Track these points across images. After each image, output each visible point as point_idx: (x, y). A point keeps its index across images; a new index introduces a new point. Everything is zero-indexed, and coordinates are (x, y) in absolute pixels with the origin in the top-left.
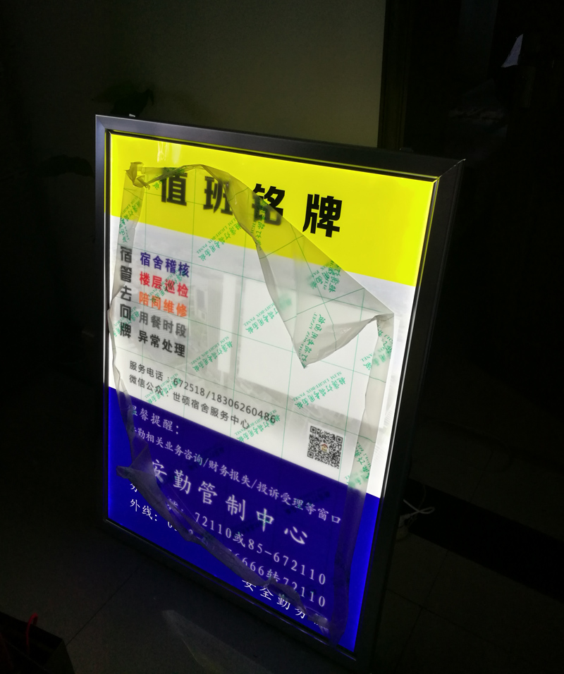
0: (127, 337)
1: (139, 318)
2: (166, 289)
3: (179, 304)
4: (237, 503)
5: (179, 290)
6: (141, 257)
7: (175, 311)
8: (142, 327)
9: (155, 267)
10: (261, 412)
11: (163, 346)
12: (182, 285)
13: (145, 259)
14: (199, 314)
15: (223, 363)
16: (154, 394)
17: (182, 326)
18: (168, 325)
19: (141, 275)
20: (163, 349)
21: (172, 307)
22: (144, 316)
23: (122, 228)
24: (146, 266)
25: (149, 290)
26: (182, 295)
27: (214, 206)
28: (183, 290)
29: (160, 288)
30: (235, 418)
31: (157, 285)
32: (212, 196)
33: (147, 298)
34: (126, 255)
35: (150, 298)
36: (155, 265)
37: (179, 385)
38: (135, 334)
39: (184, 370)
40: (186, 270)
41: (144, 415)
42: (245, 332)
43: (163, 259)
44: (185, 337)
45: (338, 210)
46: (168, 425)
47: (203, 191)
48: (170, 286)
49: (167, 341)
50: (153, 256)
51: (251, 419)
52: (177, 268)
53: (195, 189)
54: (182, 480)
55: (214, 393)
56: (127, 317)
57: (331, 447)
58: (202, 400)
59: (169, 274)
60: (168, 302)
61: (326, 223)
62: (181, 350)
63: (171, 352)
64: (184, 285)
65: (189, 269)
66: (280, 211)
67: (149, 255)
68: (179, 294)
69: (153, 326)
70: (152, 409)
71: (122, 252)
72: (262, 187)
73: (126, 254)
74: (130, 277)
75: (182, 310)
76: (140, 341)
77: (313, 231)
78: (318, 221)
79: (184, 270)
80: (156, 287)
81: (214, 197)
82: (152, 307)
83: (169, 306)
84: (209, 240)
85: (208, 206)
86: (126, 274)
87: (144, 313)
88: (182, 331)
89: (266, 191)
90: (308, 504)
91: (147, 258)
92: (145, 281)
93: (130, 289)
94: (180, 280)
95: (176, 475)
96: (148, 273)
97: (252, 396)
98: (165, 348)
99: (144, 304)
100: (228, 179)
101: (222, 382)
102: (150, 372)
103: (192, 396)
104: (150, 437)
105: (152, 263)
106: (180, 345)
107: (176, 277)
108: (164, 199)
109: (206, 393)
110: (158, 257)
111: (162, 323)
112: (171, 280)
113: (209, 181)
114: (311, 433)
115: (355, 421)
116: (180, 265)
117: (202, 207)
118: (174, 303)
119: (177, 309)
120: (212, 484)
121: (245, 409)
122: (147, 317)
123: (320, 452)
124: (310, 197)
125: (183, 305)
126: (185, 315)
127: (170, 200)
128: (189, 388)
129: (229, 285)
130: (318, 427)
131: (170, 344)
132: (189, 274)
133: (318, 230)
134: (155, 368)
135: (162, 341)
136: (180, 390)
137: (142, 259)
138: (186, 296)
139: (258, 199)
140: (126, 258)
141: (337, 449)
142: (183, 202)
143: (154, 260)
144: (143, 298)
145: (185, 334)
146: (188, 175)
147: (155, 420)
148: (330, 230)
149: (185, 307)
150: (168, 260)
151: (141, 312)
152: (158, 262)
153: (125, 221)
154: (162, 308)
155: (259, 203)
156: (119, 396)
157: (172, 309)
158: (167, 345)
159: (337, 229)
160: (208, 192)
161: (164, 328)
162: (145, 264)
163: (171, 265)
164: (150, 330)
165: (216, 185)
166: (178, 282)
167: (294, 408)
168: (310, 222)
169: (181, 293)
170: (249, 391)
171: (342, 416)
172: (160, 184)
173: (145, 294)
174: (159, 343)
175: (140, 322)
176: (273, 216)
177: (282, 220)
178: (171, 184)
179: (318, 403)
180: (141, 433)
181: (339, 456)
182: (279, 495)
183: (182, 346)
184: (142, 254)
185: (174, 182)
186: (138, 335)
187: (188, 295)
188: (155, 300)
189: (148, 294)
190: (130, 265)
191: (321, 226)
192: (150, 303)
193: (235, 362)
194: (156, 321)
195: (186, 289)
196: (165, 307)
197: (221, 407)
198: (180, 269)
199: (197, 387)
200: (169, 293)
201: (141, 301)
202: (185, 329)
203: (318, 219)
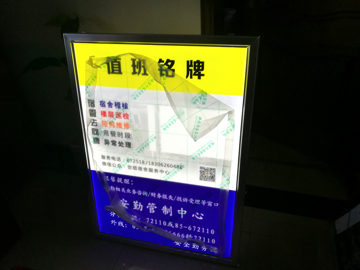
0: (98, 144)
1: (103, 134)
2: (117, 117)
3: (125, 123)
4: (168, 209)
5: (124, 116)
6: (100, 103)
7: (123, 126)
8: (106, 137)
9: (109, 107)
10: (175, 165)
11: (119, 145)
12: (125, 114)
13: (102, 104)
14: (136, 126)
15: (153, 147)
16: (117, 168)
17: (128, 133)
18: (120, 134)
19: (101, 112)
20: (119, 146)
21: (121, 125)
22: (106, 132)
23: (87, 90)
24: (104, 107)
25: (107, 119)
26: (126, 119)
27: (138, 72)
28: (126, 116)
29: (113, 117)
30: (162, 171)
31: (111, 116)
32: (136, 68)
33: (106, 123)
34: (91, 104)
35: (108, 122)
36: (109, 106)
37: (130, 162)
38: (102, 141)
39: (132, 154)
40: (126, 106)
41: (113, 179)
42: (162, 131)
43: (113, 102)
44: (130, 138)
45: (203, 66)
46: (127, 181)
47: (131, 66)
48: (118, 115)
49: (121, 142)
50: (107, 102)
51: (170, 169)
52: (121, 105)
53: (126, 65)
54: (138, 205)
55: (149, 162)
56: (96, 134)
57: (210, 173)
58: (143, 166)
59: (117, 109)
60: (118, 123)
61: (197, 73)
62: (129, 145)
63: (124, 147)
64: (126, 114)
65: (128, 105)
66: (174, 70)
67: (105, 102)
68: (124, 118)
69: (112, 136)
70: (117, 176)
71: (89, 103)
72: (162, 60)
73: (91, 103)
74: (95, 114)
75: (127, 126)
76: (105, 144)
77: (191, 77)
79: (125, 106)
80: (111, 117)
81: (137, 68)
82: (110, 127)
83: (119, 125)
84: (137, 89)
85: (134, 73)
86: (93, 113)
87: (106, 131)
88: (128, 136)
89: (165, 62)
90: (202, 201)
91: (103, 103)
92: (104, 115)
93: (96, 120)
94: (124, 111)
95: (134, 203)
96: (105, 111)
97: (169, 159)
98: (120, 145)
99: (105, 126)
100: (144, 58)
101: (153, 156)
102: (113, 158)
103: (138, 165)
104: (118, 189)
105: (107, 105)
106: (128, 143)
107: (121, 111)
108: (109, 72)
109: (145, 162)
110: (110, 102)
111: (117, 134)
112: (119, 112)
113: (133, 60)
114: (200, 170)
115: (220, 160)
116: (123, 104)
117: (131, 74)
118: (122, 123)
119: (124, 125)
120: (154, 203)
121: (166, 166)
122: (108, 132)
123: (205, 177)
124: (188, 62)
125: (127, 124)
126: (129, 128)
127: (113, 72)
128: (136, 162)
129: (151, 110)
130: (203, 166)
131: (122, 143)
132: (128, 108)
133: (193, 77)
134: (116, 156)
135: (118, 142)
136: (131, 164)
137: (101, 104)
138: (128, 119)
139: (161, 67)
140: (91, 105)
141: (213, 174)
142: (120, 72)
143: (108, 103)
144: (104, 123)
145: (130, 137)
146: (121, 59)
147: (119, 180)
148: (200, 76)
149: (129, 124)
150: (116, 102)
151: (104, 131)
152: (110, 104)
153: (88, 86)
154: (116, 127)
155: (162, 68)
156: (98, 174)
157: (121, 126)
158: (121, 144)
159: (203, 75)
160: (134, 66)
161: (118, 136)
162: (103, 107)
163: (118, 105)
164: (110, 138)
165: (137, 62)
166: (123, 113)
167: (191, 160)
168: (189, 73)
169: (125, 117)
170: (167, 157)
171: (214, 159)
172: (106, 66)
173: (105, 121)
174: (116, 144)
175: (104, 135)
176: (170, 73)
177: (175, 75)
178: (112, 65)
179: (202, 156)
180: (112, 188)
181: (215, 177)
182: (188, 200)
183: (129, 143)
184: (100, 102)
185: (114, 63)
186: (104, 142)
187: (129, 118)
188: (111, 123)
189: (106, 121)
190: (94, 108)
191: (195, 74)
192: (108, 125)
193: (159, 145)
194: (113, 134)
195: (128, 115)
196: (117, 126)
197: (154, 167)
198: (123, 106)
199: (140, 161)
200: (119, 119)
201: (103, 125)
202: (130, 135)
203: (193, 72)
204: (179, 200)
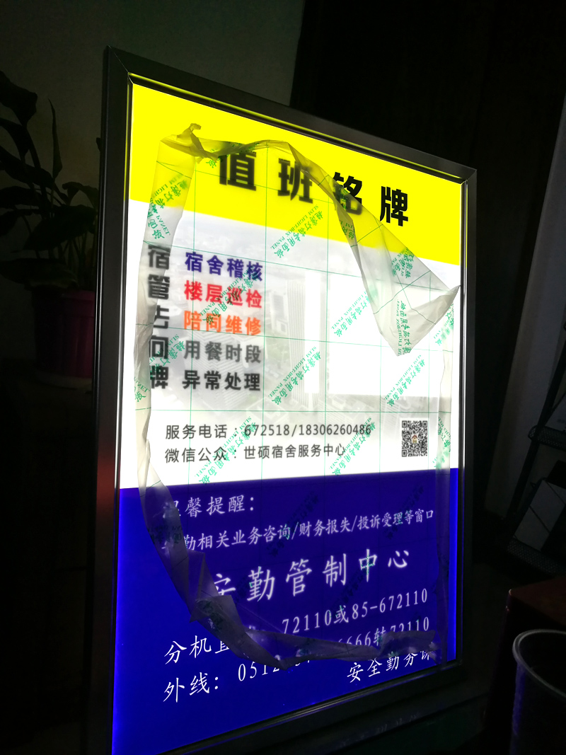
0: (160, 387)
1: (184, 352)
2: (229, 301)
3: (249, 319)
4: (338, 565)
5: (248, 300)
6: (186, 259)
7: (244, 329)
8: (190, 364)
9: (211, 272)
10: (356, 426)
11: (226, 384)
12: (252, 292)
13: (193, 261)
14: (277, 327)
15: (310, 385)
17: (255, 347)
18: (233, 352)
19: (187, 285)
20: (227, 388)
21: (239, 324)
22: (193, 347)
23: (153, 217)
24: (196, 272)
25: (201, 306)
26: (253, 306)
27: (291, 192)
28: (255, 299)
29: (219, 300)
30: (328, 447)
31: (214, 297)
32: (288, 181)
33: (198, 319)
34: (158, 258)
35: (204, 317)
36: (211, 269)
37: (252, 433)
38: (175, 378)
39: (260, 409)
40: (257, 272)
41: (194, 508)
42: (332, 336)
43: (223, 259)
44: (259, 362)
45: (405, 202)
46: (236, 504)
47: (278, 175)
48: (235, 296)
49: (233, 374)
50: (207, 257)
51: (345, 440)
52: (245, 269)
53: (267, 169)
54: (261, 581)
55: (301, 426)
56: (160, 355)
57: (419, 435)
58: (284, 442)
59: (233, 279)
60: (232, 318)
61: (397, 213)
62: (254, 381)
63: (239, 389)
64: (256, 292)
65: (262, 270)
66: (360, 200)
67: (201, 256)
68: (249, 306)
69: (210, 358)
70: (205, 491)
71: (151, 254)
72: (341, 176)
73: (159, 256)
74: (167, 290)
75: (254, 326)
76: (185, 387)
77: (388, 221)
78: (391, 212)
79: (255, 271)
80: (212, 300)
81: (291, 183)
82: (207, 331)
83: (234, 324)
85: (283, 192)
86: (159, 287)
87: (193, 342)
88: (254, 355)
89: (345, 180)
90: (407, 512)
91: (196, 259)
92: (193, 295)
93: (167, 310)
94: (250, 286)
95: (251, 580)
96: (199, 281)
97: (345, 411)
98: (230, 386)
99: (193, 328)
101: (311, 408)
102: (205, 431)
103: (271, 441)
104: (206, 541)
105: (205, 266)
106: (252, 375)
107: (243, 283)
108: (223, 180)
109: (291, 430)
110: (215, 257)
111: (224, 351)
112: (236, 287)
113: (284, 164)
114: (403, 429)
115: (435, 399)
116: (250, 266)
117: (277, 192)
118: (241, 318)
119: (247, 325)
120: (304, 559)
121: (339, 432)
122: (198, 347)
123: (411, 446)
124: (383, 189)
125: (255, 319)
126: (259, 332)
127: (233, 182)
128: (268, 432)
129: (311, 284)
130: (407, 419)
131: (237, 379)
132: (262, 276)
133: (392, 219)
134: (212, 422)
135: (224, 376)
136: (256, 441)
137: (188, 262)
138: (259, 306)
139: (338, 188)
140: (158, 262)
141: (424, 435)
142: (251, 185)
143: (208, 262)
144: (192, 320)
145: (259, 359)
146: (257, 155)
147: (215, 506)
148: (402, 220)
149: (258, 321)
150: (231, 260)
151: (188, 342)
152: (215, 265)
153: (158, 207)
154: (224, 329)
155: (340, 191)
157: (239, 328)
158: (232, 381)
159: (406, 219)
160: (283, 175)
161: (227, 357)
162: (193, 269)
163: (235, 267)
164: (203, 365)
165: (292, 169)
166: (247, 289)
167: (387, 407)
168: (386, 213)
169: (252, 302)
170: (341, 407)
171: (425, 398)
172: (218, 162)
173: (196, 313)
174: (219, 381)
175: (186, 357)
176: (354, 205)
177: (363, 209)
178: (234, 164)
179: (407, 394)
180: (189, 542)
181: (426, 442)
182: (380, 521)
183: (255, 375)
184: (187, 254)
185: (238, 161)
186: (182, 378)
187: (262, 304)
188: (212, 319)
189: (199, 312)
190: (167, 273)
191: (394, 216)
192: (203, 326)
193: (324, 375)
194: (213, 351)
195: (259, 296)
196: (228, 326)
197: (310, 441)
198: (249, 271)
199: (279, 426)
200: (234, 306)
201: (186, 324)
202: (259, 351)
203: (392, 210)
204: (363, 526)
